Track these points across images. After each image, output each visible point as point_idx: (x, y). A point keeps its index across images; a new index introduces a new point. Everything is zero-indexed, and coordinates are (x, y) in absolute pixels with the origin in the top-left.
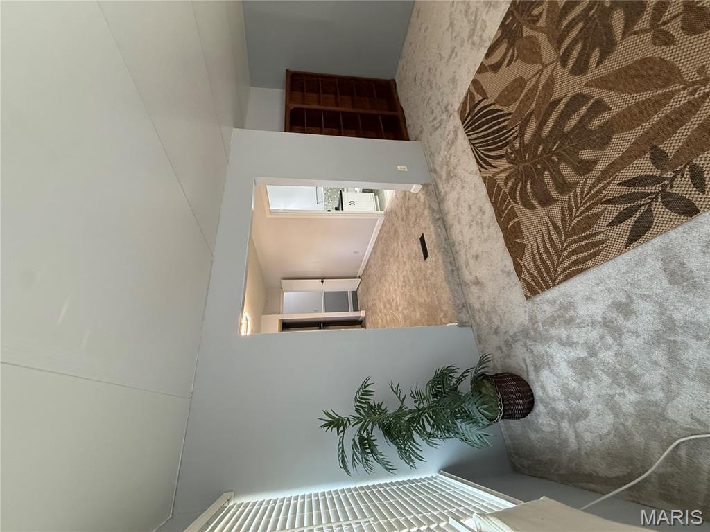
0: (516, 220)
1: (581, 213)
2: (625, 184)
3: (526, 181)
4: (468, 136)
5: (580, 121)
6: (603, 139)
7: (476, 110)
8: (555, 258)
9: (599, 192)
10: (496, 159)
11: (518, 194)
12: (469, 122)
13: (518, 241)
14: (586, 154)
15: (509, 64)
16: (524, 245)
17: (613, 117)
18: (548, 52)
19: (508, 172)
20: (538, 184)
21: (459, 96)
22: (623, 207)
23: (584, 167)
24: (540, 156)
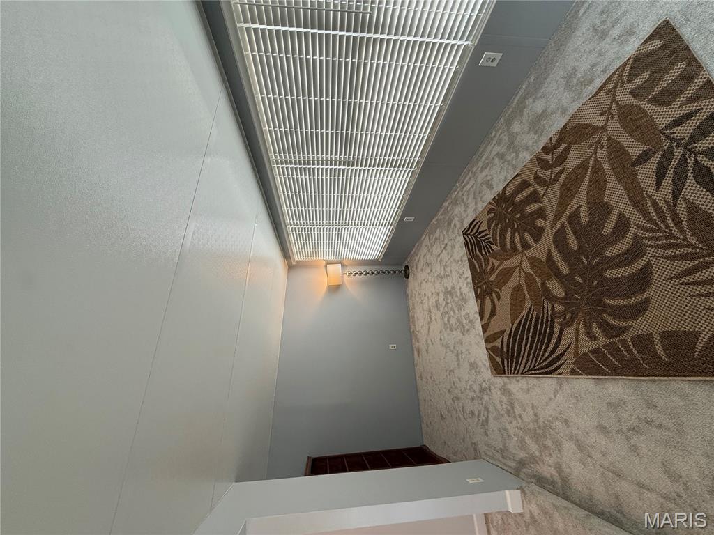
1: (682, 231)
2: (659, 183)
3: (605, 305)
4: (517, 373)
5: (575, 233)
6: (600, 209)
7: (505, 350)
9: (659, 210)
10: (560, 343)
11: (617, 323)
12: (508, 364)
14: (608, 228)
17: (588, 203)
19: (581, 326)
20: (615, 287)
21: (485, 365)
22: (690, 180)
23: (623, 225)
24: (585, 281)
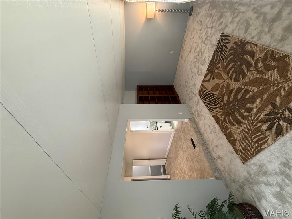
0: (229, 130)
1: (254, 126)
2: (266, 115)
3: (229, 116)
4: (203, 101)
5: (242, 95)
6: (253, 100)
7: (204, 93)
8: (250, 145)
9: (258, 118)
10: (216, 109)
11: (227, 121)
12: (203, 97)
13: (233, 138)
14: (248, 106)
15: (212, 80)
16: (235, 140)
17: (253, 94)
18: (225, 76)
19: (221, 113)
20: (234, 117)
21: (198, 89)
22: (269, 123)
23: (250, 110)
24: (232, 107)
